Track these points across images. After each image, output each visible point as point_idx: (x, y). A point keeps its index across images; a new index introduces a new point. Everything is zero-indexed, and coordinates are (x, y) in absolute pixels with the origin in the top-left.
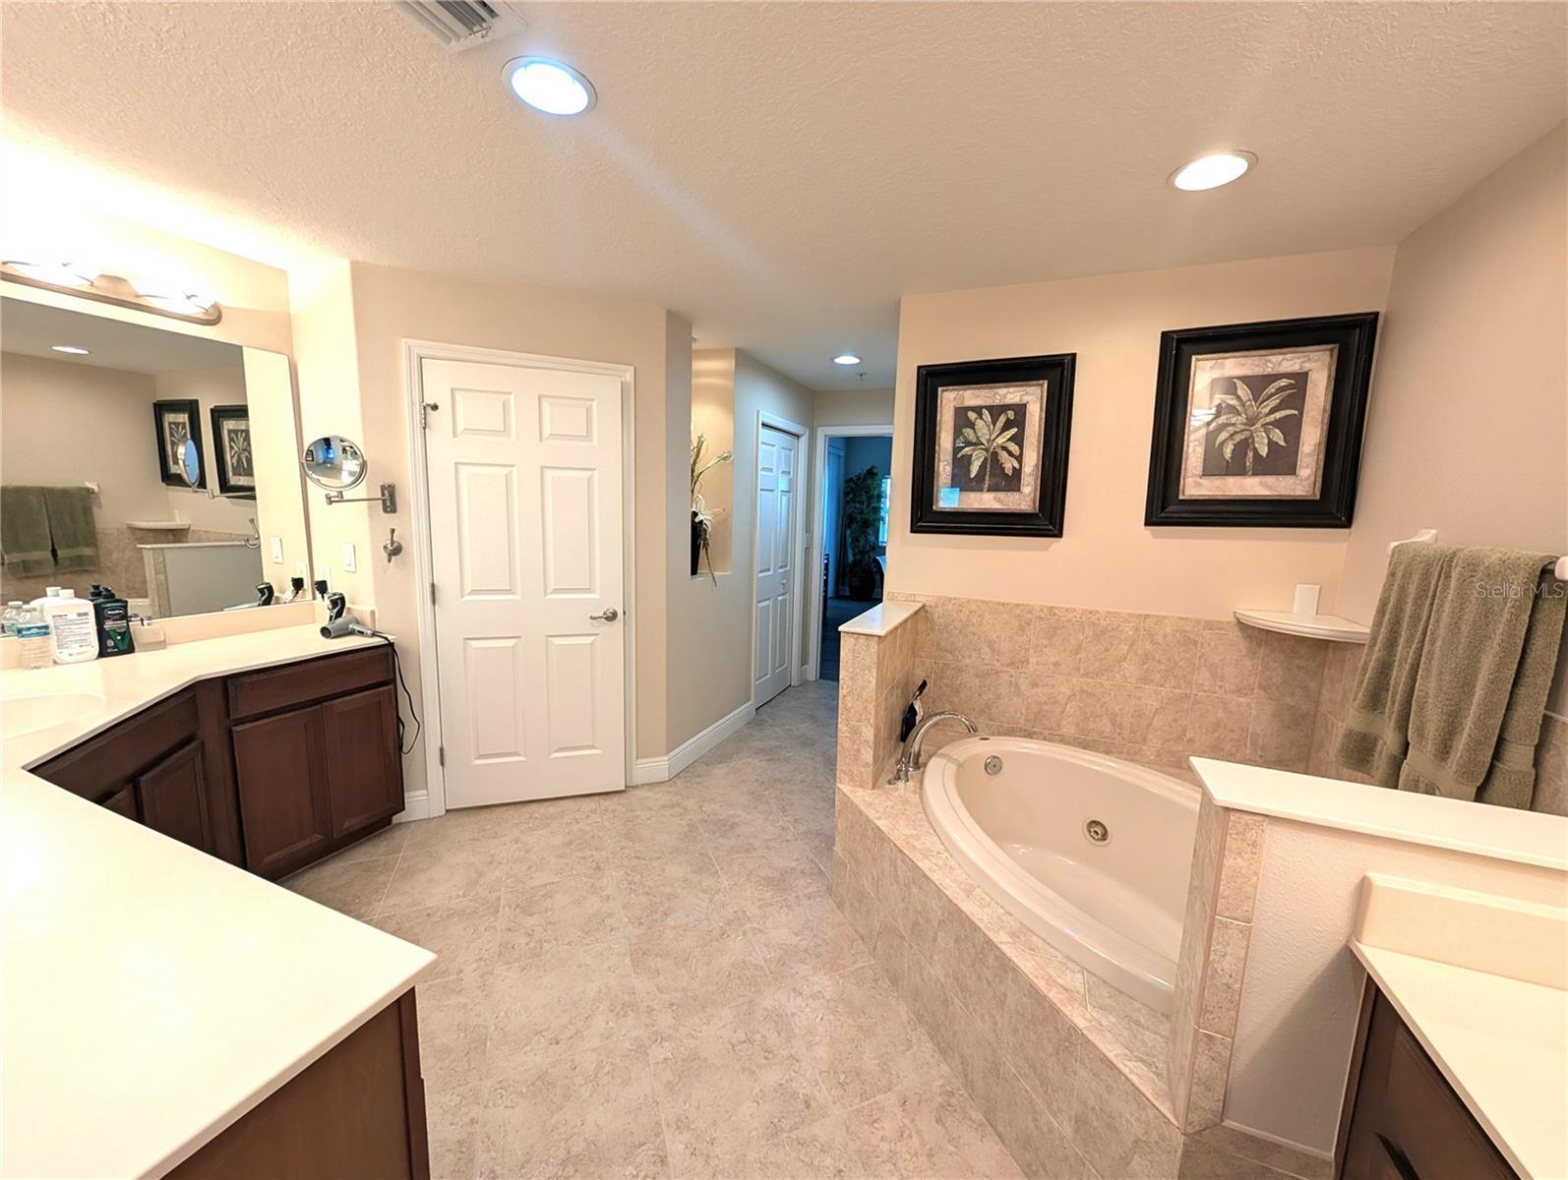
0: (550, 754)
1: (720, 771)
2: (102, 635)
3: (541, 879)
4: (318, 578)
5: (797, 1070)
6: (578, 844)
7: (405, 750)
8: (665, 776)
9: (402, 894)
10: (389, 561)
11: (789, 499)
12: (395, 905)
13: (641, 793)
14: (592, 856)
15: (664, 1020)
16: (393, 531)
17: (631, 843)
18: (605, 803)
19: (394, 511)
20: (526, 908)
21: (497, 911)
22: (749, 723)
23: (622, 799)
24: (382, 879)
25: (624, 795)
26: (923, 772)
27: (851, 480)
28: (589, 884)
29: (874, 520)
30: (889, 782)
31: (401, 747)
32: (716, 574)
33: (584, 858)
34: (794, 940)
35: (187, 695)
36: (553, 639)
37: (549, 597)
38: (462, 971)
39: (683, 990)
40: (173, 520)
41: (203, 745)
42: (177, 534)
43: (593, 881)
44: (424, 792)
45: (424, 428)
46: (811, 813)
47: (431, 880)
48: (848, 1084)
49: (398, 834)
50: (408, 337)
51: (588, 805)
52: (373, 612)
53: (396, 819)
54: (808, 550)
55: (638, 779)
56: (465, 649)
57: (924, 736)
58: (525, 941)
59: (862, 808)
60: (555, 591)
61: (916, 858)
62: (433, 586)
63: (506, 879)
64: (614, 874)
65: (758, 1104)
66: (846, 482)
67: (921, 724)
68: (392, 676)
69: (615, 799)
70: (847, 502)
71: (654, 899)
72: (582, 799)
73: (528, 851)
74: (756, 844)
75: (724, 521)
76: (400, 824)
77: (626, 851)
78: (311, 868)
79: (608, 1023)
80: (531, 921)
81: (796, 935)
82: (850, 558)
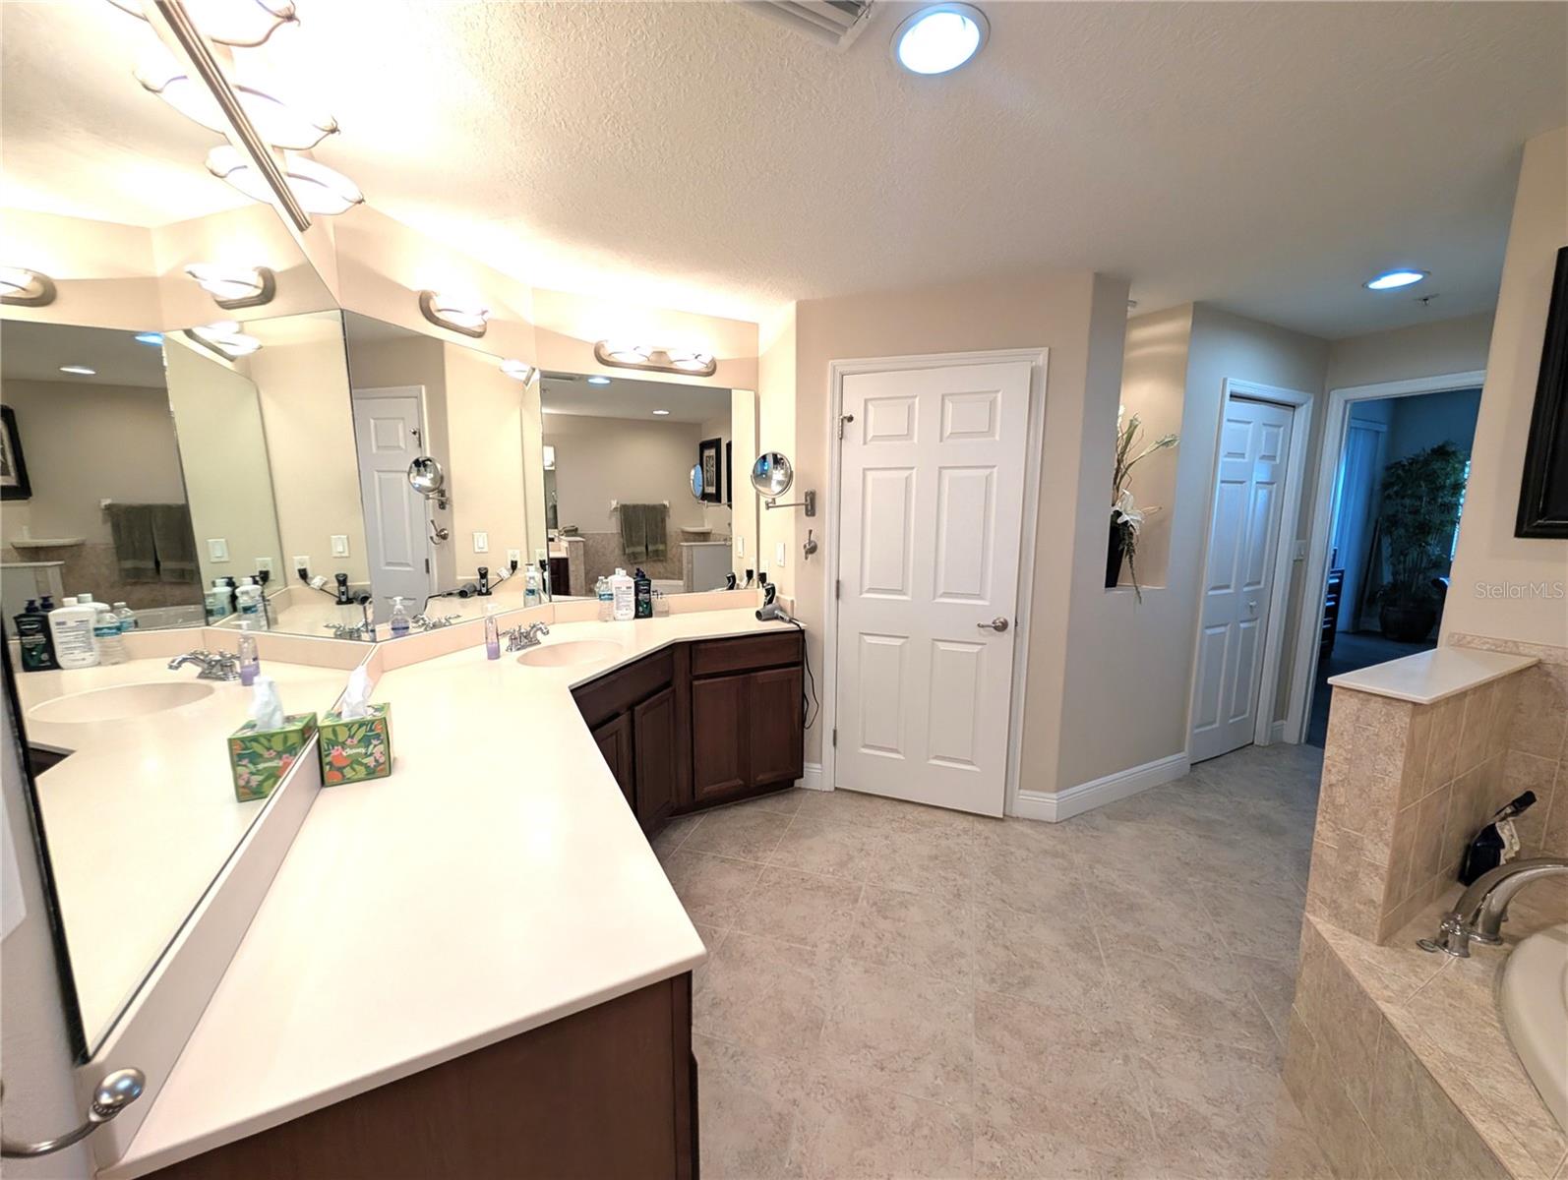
0: (928, 759)
1: (1127, 830)
2: (638, 603)
3: (900, 884)
4: (761, 571)
6: (943, 861)
7: (807, 725)
8: (1052, 816)
9: (788, 852)
10: (806, 558)
11: (1270, 493)
12: (781, 860)
13: (1019, 827)
14: (955, 880)
15: (1000, 1115)
16: (810, 532)
17: (999, 882)
18: (979, 826)
19: (813, 514)
20: (882, 909)
21: (856, 901)
22: (1179, 780)
23: (998, 827)
24: (777, 832)
25: (999, 823)
26: (1509, 954)
27: (1399, 464)
28: (946, 909)
29: (1442, 523)
30: (1421, 945)
31: (803, 721)
32: (1144, 588)
33: (946, 879)
34: (1205, 1109)
35: (668, 652)
36: (939, 644)
37: (937, 600)
38: (816, 946)
39: (1030, 1089)
40: (703, 526)
41: (674, 691)
42: (704, 536)
43: (951, 908)
44: (819, 766)
45: (841, 439)
46: (1262, 932)
47: (810, 849)
49: (796, 796)
50: (833, 359)
51: (962, 823)
52: (792, 602)
53: (798, 783)
54: (1299, 565)
55: (1018, 810)
56: (860, 642)
57: (1514, 892)
58: (874, 942)
59: (1353, 970)
60: (946, 594)
61: (1470, 1108)
62: (838, 582)
63: (870, 872)
64: (974, 909)
66: (1388, 468)
67: (1514, 867)
68: (800, 659)
69: (992, 825)
70: (1389, 497)
71: (1014, 957)
72: (956, 814)
73: (895, 851)
74: (1163, 943)
75: (1160, 524)
76: (800, 788)
77: (991, 888)
78: (736, 805)
79: (936, 1078)
80: (884, 925)
81: (1209, 1100)
82: (1387, 578)
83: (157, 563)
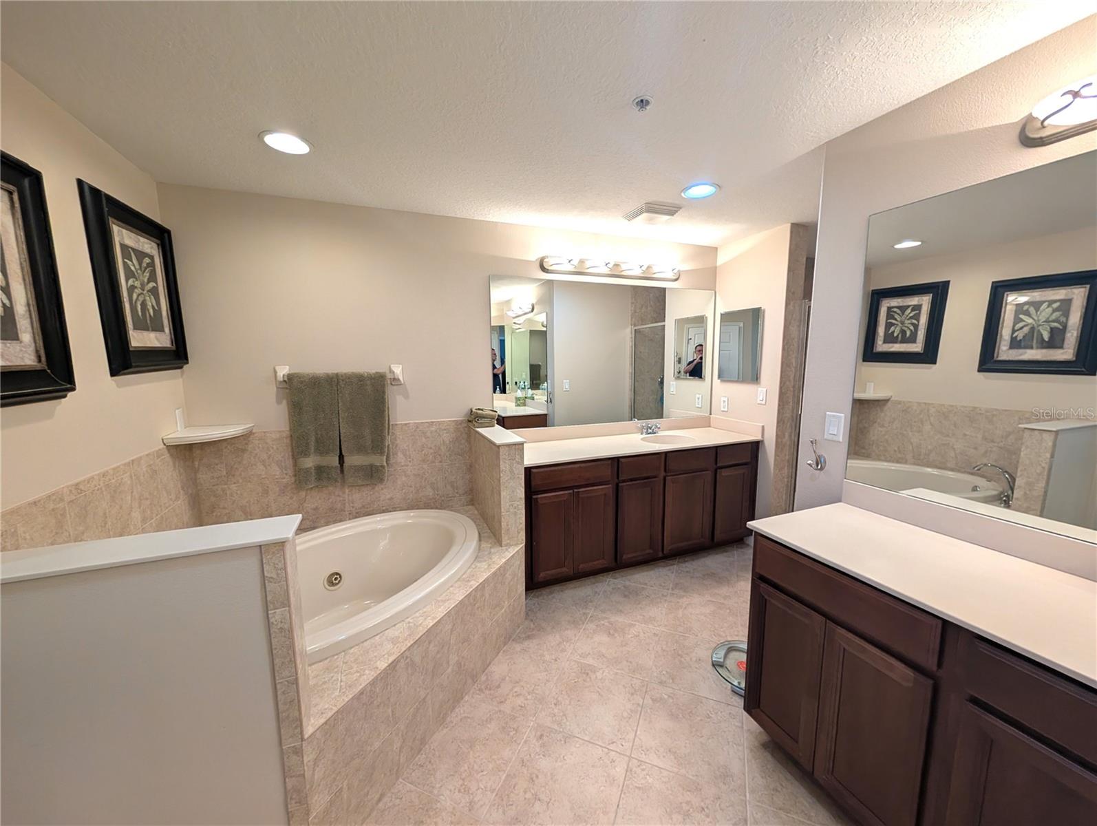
5: (528, 756)
48: (514, 729)
65: (564, 757)
83: (341, 457)
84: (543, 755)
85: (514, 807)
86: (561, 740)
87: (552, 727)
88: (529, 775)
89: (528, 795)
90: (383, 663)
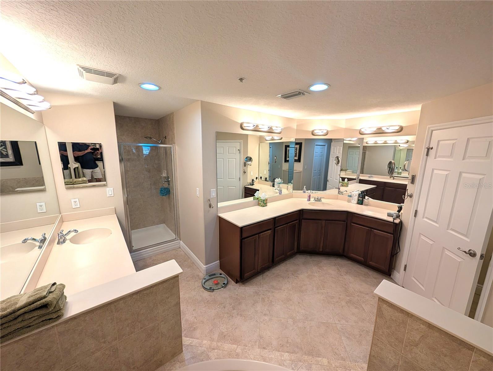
2: (358, 200)
19: (413, 183)
36: (446, 250)
44: (399, 275)
45: (427, 155)
56: (419, 236)
60: (452, 230)
84: (272, 344)
85: (294, 349)
86: (263, 339)
87: (258, 344)
88: (282, 348)
89: (288, 345)
90: (324, 361)
